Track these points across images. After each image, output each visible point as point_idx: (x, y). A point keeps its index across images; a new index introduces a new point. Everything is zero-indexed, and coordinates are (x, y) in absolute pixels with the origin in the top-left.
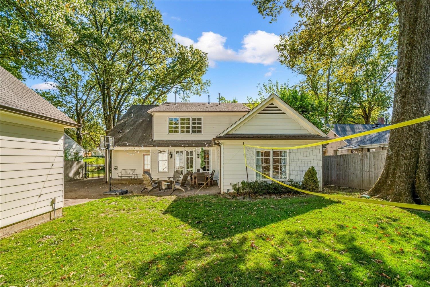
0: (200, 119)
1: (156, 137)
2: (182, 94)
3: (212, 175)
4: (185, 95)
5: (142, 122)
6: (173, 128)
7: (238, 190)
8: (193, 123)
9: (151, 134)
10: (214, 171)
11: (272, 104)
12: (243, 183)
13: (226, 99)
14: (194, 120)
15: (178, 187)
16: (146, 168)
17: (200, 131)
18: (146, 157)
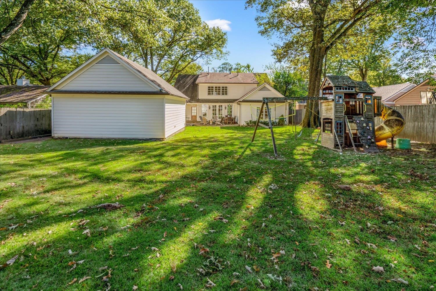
0: (226, 87)
1: (200, 97)
2: (206, 58)
3: (235, 118)
4: (208, 59)
5: (189, 87)
6: (210, 90)
7: (248, 124)
8: (222, 90)
9: (197, 95)
10: (235, 117)
11: (265, 87)
12: (250, 121)
13: (241, 65)
14: (223, 87)
15: (219, 123)
16: (193, 114)
17: (227, 94)
18: (193, 108)
